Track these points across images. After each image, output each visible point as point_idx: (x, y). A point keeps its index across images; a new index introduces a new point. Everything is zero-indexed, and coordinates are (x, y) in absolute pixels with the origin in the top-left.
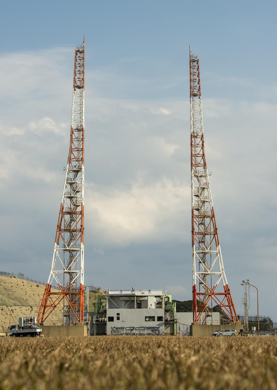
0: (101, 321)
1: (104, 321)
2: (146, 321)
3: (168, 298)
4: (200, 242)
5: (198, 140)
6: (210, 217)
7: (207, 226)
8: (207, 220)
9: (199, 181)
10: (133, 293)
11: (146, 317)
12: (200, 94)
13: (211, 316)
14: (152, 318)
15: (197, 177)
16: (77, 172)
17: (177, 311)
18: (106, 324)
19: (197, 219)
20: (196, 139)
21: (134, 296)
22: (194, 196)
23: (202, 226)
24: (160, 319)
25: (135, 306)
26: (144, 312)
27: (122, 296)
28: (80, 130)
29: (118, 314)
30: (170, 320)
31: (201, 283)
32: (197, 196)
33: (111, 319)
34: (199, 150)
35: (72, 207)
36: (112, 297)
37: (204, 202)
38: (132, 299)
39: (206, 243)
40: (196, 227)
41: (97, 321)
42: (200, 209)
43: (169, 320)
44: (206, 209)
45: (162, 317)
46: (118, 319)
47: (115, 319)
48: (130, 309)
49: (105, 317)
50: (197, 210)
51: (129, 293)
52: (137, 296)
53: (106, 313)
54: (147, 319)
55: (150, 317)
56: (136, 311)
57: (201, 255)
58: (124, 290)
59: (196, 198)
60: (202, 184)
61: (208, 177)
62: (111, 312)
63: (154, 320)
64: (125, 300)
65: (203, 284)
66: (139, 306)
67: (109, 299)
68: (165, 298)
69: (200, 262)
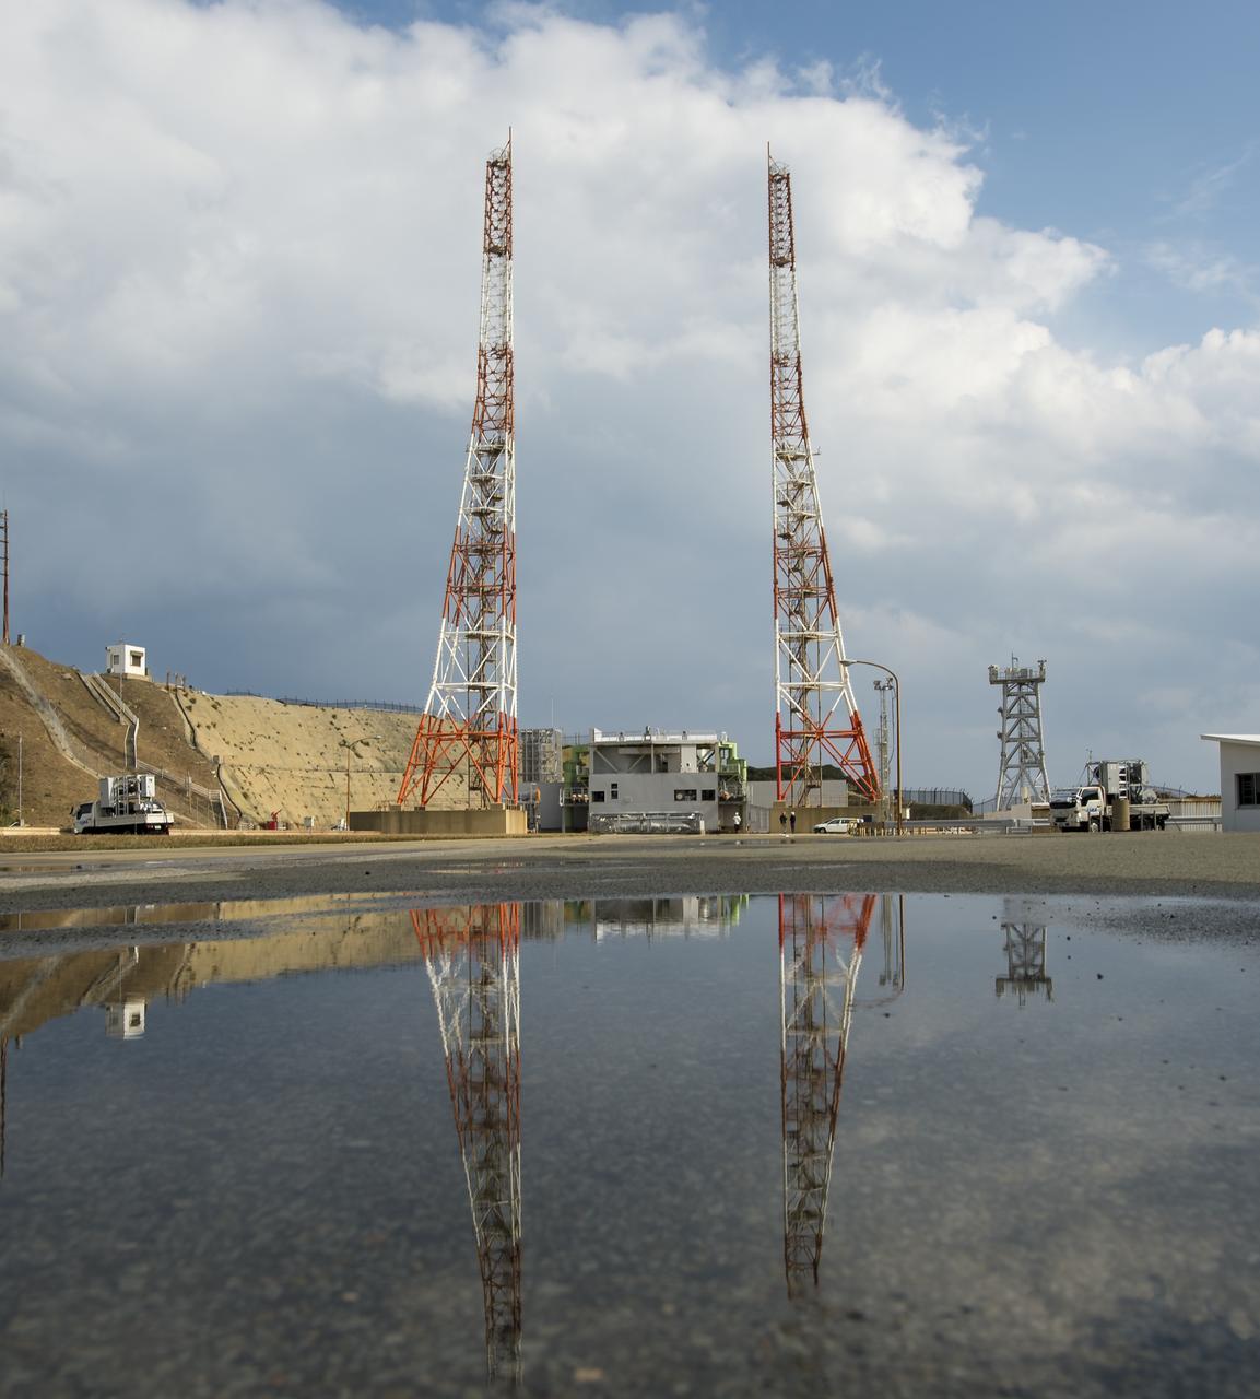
0: (577, 801)
1: (583, 801)
2: (676, 799)
3: (730, 750)
4: (791, 614)
5: (789, 372)
6: (816, 552)
7: (807, 575)
8: (810, 562)
9: (791, 470)
10: (648, 738)
11: (676, 792)
12: (793, 258)
13: (819, 787)
14: (691, 794)
15: (786, 460)
16: (495, 453)
17: (749, 779)
18: (587, 808)
19: (786, 560)
20: (783, 369)
21: (648, 745)
22: (778, 503)
23: (797, 574)
24: (708, 795)
25: (653, 767)
26: (671, 781)
27: (623, 746)
28: (503, 353)
29: (614, 786)
30: (731, 799)
31: (794, 710)
32: (785, 503)
33: (599, 797)
34: (791, 395)
35: (487, 536)
36: (602, 748)
37: (801, 519)
38: (645, 751)
39: (806, 615)
40: (781, 577)
41: (569, 801)
42: (792, 534)
43: (728, 797)
44: (809, 534)
45: (713, 791)
46: (614, 795)
47: (608, 796)
48: (640, 776)
49: (586, 791)
50: (786, 536)
51: (639, 738)
52: (656, 746)
53: (587, 783)
54: (680, 796)
55: (687, 791)
56: (653, 778)
57: (796, 645)
58: (629, 734)
59: (784, 510)
60: (797, 476)
61: (812, 459)
62: (599, 782)
63: (695, 799)
64: (630, 755)
65: (798, 711)
66: (663, 768)
67: (595, 753)
68: (721, 749)
69: (792, 661)
